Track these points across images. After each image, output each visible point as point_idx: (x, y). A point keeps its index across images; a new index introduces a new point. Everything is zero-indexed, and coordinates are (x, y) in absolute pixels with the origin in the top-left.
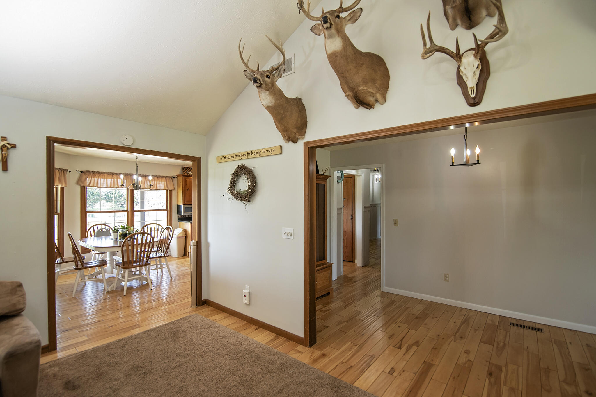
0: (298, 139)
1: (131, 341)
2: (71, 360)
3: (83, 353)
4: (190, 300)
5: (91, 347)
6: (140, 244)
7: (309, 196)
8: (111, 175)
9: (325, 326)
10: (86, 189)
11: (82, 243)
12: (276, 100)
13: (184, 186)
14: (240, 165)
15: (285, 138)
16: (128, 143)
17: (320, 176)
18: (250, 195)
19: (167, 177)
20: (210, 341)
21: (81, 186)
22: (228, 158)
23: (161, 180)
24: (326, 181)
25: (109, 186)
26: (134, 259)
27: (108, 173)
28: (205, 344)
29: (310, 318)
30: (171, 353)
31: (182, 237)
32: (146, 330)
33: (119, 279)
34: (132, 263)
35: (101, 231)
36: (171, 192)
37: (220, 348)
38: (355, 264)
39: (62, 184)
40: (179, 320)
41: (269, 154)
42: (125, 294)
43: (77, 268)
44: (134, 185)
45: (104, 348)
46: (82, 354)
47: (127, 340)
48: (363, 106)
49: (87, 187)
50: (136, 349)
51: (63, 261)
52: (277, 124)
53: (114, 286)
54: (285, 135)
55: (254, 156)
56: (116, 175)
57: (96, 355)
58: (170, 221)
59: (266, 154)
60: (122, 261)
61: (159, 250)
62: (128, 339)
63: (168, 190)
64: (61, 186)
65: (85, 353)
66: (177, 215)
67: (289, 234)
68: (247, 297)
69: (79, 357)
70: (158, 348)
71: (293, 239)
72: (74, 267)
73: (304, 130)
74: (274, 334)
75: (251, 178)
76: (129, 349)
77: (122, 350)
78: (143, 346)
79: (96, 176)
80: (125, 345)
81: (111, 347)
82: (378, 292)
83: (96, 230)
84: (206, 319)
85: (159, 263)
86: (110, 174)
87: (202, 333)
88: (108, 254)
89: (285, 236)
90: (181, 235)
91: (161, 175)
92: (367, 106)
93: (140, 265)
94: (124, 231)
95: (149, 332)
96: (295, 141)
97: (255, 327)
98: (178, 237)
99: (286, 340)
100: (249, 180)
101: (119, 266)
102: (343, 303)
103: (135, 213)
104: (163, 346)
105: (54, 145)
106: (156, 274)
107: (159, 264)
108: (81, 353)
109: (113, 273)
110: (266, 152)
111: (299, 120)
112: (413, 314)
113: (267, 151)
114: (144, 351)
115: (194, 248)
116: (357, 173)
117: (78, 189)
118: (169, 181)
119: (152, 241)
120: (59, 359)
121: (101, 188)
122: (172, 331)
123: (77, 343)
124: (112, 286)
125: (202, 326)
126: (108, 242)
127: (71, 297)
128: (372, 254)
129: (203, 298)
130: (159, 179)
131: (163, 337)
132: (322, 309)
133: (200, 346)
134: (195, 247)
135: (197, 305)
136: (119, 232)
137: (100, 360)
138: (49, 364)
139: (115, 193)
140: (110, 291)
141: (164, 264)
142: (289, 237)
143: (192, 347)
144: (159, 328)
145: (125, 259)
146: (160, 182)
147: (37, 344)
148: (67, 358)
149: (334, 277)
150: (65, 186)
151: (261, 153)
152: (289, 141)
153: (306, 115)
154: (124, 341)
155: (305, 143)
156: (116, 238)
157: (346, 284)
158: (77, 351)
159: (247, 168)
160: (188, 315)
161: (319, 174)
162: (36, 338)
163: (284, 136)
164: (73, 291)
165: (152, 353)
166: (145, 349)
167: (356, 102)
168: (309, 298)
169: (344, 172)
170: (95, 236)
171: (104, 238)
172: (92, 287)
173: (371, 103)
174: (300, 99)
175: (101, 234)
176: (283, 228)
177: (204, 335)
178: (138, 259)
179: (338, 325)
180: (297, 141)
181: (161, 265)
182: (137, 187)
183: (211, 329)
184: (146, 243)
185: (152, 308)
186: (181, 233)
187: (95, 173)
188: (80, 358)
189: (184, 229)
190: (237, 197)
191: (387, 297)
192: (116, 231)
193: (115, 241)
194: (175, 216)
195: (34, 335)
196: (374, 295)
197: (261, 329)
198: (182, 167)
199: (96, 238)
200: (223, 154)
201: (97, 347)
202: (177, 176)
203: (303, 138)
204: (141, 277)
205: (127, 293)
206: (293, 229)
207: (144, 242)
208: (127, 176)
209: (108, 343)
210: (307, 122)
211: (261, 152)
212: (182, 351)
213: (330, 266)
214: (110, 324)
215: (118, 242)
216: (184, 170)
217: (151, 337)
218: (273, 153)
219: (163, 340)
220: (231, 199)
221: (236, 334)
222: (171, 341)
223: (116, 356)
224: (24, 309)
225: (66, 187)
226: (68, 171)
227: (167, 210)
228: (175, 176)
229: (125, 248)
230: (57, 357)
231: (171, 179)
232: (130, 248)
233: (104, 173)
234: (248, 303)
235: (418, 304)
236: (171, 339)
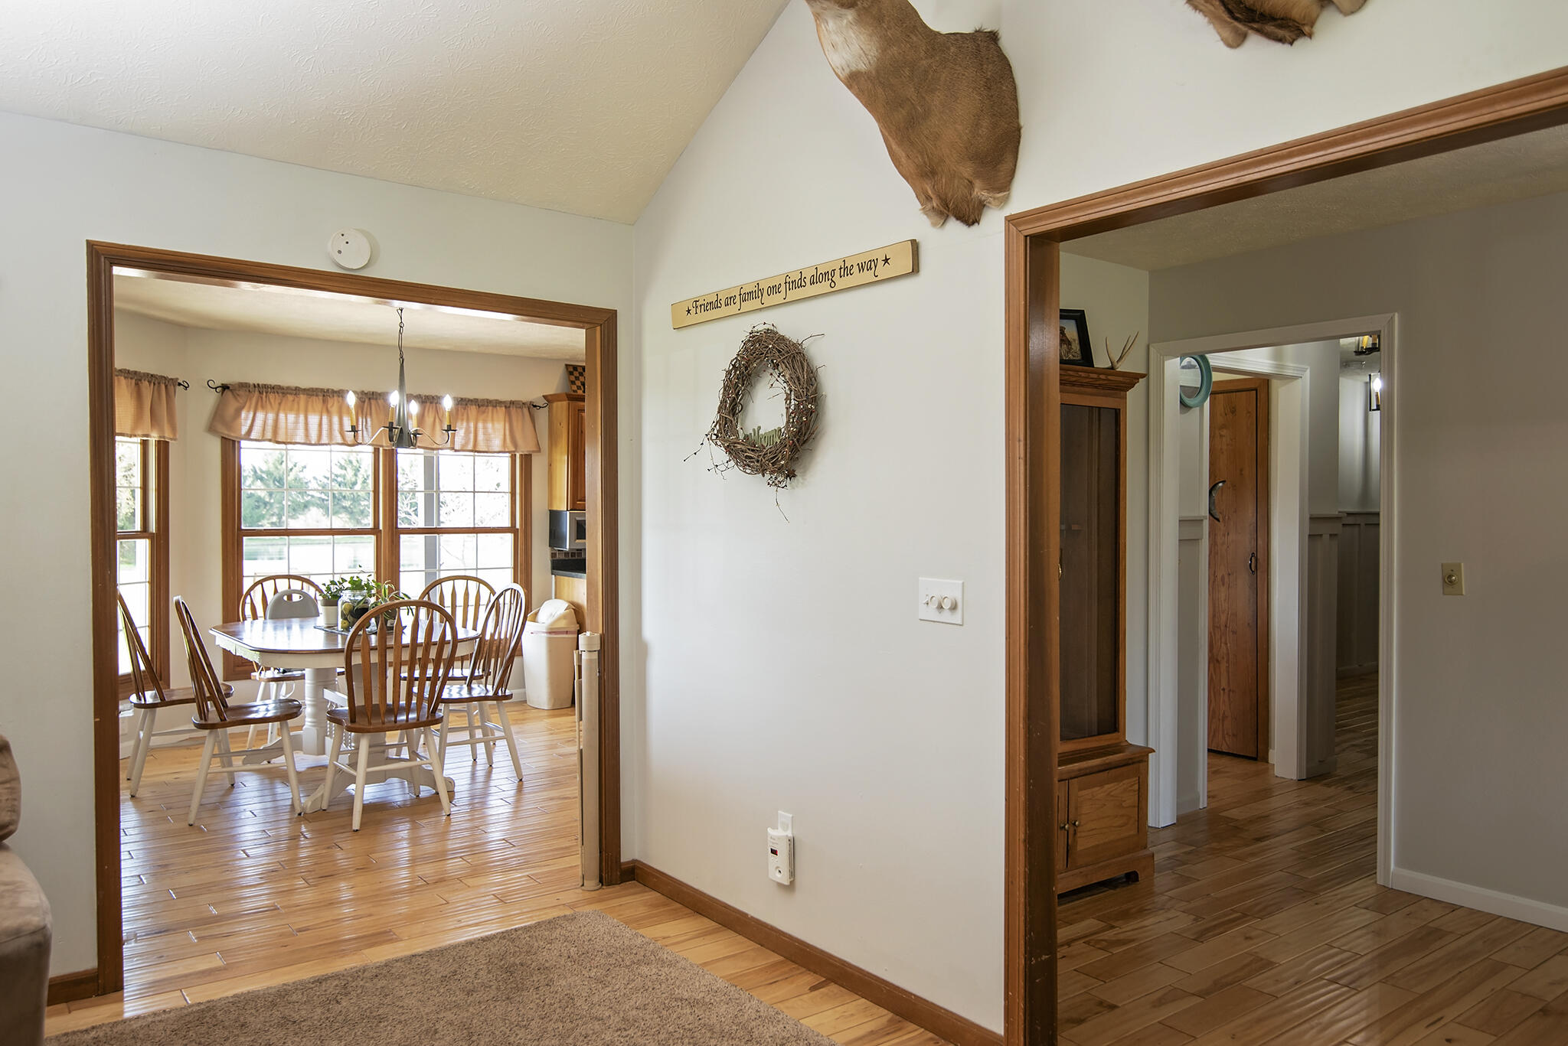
0: (984, 206)
1: (362, 983)
2: (161, 1026)
3: (203, 1011)
4: (578, 860)
5: (230, 993)
6: (406, 646)
7: (1026, 444)
8: (321, 398)
9: (1101, 1003)
10: (240, 448)
11: (223, 641)
12: (887, 43)
13: (573, 437)
14: (755, 329)
15: (929, 206)
16: (353, 261)
17: (1095, 376)
18: (794, 449)
19: (512, 403)
20: (634, 1012)
21: (224, 439)
22: (714, 305)
23: (492, 417)
24: (1125, 398)
25: (314, 439)
26: (390, 701)
27: (311, 392)
28: (615, 1020)
29: (1029, 953)
30: (490, 1039)
31: (567, 632)
32: (414, 952)
33: (341, 770)
34: (382, 712)
35: (285, 598)
36: (527, 459)
37: (671, 1041)
38: (1268, 769)
39: (161, 430)
40: (530, 927)
41: (868, 276)
42: (356, 825)
43: (203, 722)
44: (391, 428)
45: (270, 1000)
46: (197, 1012)
47: (350, 979)
48: (1259, 31)
49: (244, 443)
50: (374, 1014)
51: (162, 699)
52: (894, 147)
53: (322, 795)
54: (930, 192)
55: (810, 290)
56: (336, 398)
57: (242, 1019)
58: (522, 570)
59: (858, 278)
60: (347, 708)
61: (481, 677)
62: (352, 976)
63: (518, 455)
64: (157, 439)
65: (209, 1009)
66: (548, 551)
67: (947, 605)
68: (783, 857)
69: (187, 1019)
70: (450, 1016)
71: (960, 622)
72: (195, 718)
73: (1005, 167)
74: (886, 1012)
75: (799, 380)
76: (351, 1009)
77: (328, 1010)
78: (397, 1003)
79: (272, 401)
80: (339, 998)
81: (294, 998)
82: (1361, 889)
83: (270, 597)
84: (628, 933)
85: (480, 724)
86: (317, 396)
87: (609, 979)
88: (308, 683)
89: (931, 613)
90: (563, 624)
91: (492, 397)
92: (1281, 27)
93: (410, 721)
94: (360, 598)
95: (425, 959)
96: (970, 217)
97: (810, 979)
98: (552, 631)
99: (931, 1039)
100: (791, 391)
101: (339, 722)
102: (1194, 920)
103: (403, 537)
104: (467, 1011)
105: (111, 271)
106: (471, 763)
107: (478, 727)
108: (195, 1009)
109: (324, 754)
110: (856, 269)
111: (985, 123)
112: (1524, 995)
113: (861, 268)
114: (400, 1022)
115: (590, 661)
116: (1278, 366)
117: (214, 447)
118: (521, 421)
119: (449, 637)
120: (124, 1021)
121: (290, 446)
122: (503, 962)
123: (186, 976)
124: (318, 794)
125: (610, 955)
126: (308, 636)
127: (185, 825)
128: (1350, 731)
129: (626, 857)
130: (484, 412)
131: (469, 980)
132: (1101, 936)
133: (597, 1026)
134: (595, 656)
135: (601, 881)
136: (343, 603)
137: (253, 1038)
138: (93, 1034)
139: (355, 484)
140: (308, 811)
141: (498, 729)
142: (946, 616)
143: (569, 1026)
144: (460, 948)
145: (360, 702)
146: (490, 425)
147: (38, 938)
148: (150, 1020)
149: (1162, 811)
150: (171, 439)
151: (836, 278)
152: (948, 216)
153: (1015, 99)
154: (336, 982)
155: (1010, 220)
156: (333, 622)
157: (1214, 845)
158: (186, 1000)
159: (783, 339)
160: (568, 912)
161: (1093, 366)
162: (35, 920)
163: (924, 198)
164: (189, 806)
165: (427, 1031)
166: (403, 1018)
167: (1226, 16)
168: (1022, 870)
169: (1215, 359)
170: (268, 616)
171: (296, 623)
172: (256, 794)
173: (1296, 13)
174: (993, 37)
175: (285, 610)
176: (920, 578)
177: (617, 987)
178: (403, 702)
179: (1159, 1003)
180: (980, 214)
181: (486, 731)
182: (401, 437)
183: (644, 969)
184: (428, 643)
185: (442, 880)
186: (564, 617)
187: (267, 393)
188: (193, 1024)
189: (572, 603)
190: (747, 457)
191: (1407, 910)
192: (332, 600)
193: (330, 631)
194: (541, 554)
195: (30, 910)
196: (1341, 899)
197: (833, 988)
198: (567, 365)
199: (270, 624)
200: (694, 295)
201: (249, 992)
202: (549, 399)
203: (1005, 201)
204: (416, 766)
205: (362, 824)
206: (961, 582)
207: (421, 639)
208: (372, 401)
209: (284, 984)
210: (1019, 129)
211: (837, 272)
212: (529, 1037)
213: (1139, 762)
214: (301, 921)
215: (339, 636)
216: (574, 379)
217: (428, 977)
218: (883, 272)
219: (469, 993)
220: (722, 468)
221: (737, 996)
222: (495, 999)
223: (304, 1029)
224: (11, 827)
225: (175, 440)
226: (180, 384)
227: (512, 529)
228: (542, 402)
229: (356, 659)
230: (122, 1012)
231: (526, 411)
232: (374, 658)
233: (297, 391)
234: (787, 883)
235: (1559, 953)
236: (498, 989)
